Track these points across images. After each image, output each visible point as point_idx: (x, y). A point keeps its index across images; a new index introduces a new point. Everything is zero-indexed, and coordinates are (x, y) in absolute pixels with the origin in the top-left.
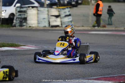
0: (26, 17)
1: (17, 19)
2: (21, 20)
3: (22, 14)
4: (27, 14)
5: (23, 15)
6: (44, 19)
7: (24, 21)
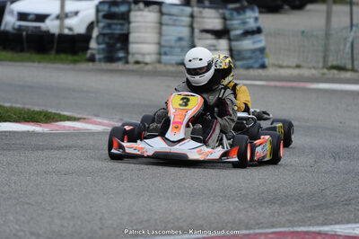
0: (125, 32)
1: (101, 39)
2: (112, 41)
3: (116, 24)
4: (129, 23)
5: (119, 27)
6: (180, 39)
7: (119, 45)
